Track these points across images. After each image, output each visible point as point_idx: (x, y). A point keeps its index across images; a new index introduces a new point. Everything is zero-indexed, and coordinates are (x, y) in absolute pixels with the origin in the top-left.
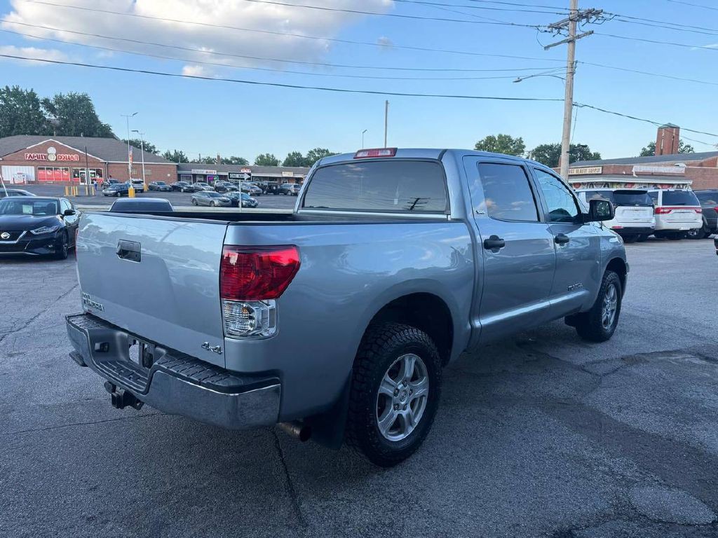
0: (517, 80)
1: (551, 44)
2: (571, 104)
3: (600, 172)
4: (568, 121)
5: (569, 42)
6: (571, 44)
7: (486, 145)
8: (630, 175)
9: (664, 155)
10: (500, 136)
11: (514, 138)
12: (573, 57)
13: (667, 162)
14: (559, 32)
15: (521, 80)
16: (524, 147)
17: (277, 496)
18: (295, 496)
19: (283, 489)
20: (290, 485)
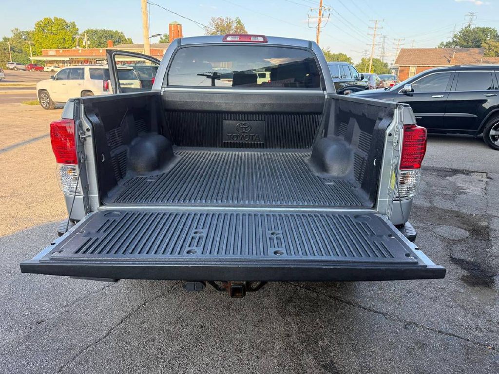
2: (146, 2)
4: (145, 14)
7: (45, 25)
8: (162, 56)
16: (78, 30)
17: (342, 308)
18: (349, 303)
19: (337, 303)
20: (335, 298)
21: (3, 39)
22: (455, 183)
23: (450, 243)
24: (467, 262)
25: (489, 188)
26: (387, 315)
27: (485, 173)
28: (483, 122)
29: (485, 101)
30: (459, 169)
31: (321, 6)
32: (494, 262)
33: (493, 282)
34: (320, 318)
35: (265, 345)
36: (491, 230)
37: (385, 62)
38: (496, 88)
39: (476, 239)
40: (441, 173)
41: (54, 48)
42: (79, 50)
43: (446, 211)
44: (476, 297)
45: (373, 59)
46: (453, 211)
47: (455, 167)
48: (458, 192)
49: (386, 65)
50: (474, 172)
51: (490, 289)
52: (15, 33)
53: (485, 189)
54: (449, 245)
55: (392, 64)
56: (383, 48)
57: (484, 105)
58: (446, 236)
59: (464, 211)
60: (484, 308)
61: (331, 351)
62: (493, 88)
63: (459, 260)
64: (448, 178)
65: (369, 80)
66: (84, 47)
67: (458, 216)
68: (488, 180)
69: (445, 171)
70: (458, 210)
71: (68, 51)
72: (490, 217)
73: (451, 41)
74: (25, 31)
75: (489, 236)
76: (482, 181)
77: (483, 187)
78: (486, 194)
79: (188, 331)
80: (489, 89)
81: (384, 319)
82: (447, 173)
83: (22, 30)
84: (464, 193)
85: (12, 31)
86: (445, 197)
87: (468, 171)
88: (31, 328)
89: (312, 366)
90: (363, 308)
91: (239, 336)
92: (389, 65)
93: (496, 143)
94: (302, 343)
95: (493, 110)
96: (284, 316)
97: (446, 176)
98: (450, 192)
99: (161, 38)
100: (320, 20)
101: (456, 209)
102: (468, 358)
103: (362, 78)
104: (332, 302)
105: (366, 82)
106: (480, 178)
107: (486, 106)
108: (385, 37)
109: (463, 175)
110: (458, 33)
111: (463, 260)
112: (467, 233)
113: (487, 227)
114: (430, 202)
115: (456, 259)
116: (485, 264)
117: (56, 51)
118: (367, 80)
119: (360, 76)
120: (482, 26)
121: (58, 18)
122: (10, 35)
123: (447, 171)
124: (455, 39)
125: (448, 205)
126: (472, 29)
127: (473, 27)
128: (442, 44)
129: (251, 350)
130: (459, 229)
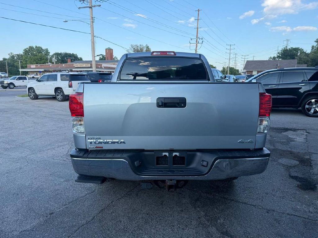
0: (65, 21)
1: (81, 7)
2: (93, 36)
3: (90, 66)
4: (93, 43)
5: (90, 8)
6: (91, 9)
7: (29, 50)
8: (101, 68)
9: (109, 60)
10: (36, 47)
11: (44, 48)
12: (92, 15)
13: (112, 63)
14: (83, 2)
15: (67, 21)
16: (49, 53)
17: (229, 203)
18: (233, 200)
19: (226, 200)
20: (224, 198)
21: (3, 59)
22: (287, 136)
23: (288, 168)
24: (300, 178)
25: (308, 138)
26: (256, 206)
27: (305, 130)
28: (301, 100)
29: (300, 88)
30: (289, 128)
31: (197, 37)
32: (315, 177)
33: (315, 187)
34: (217, 208)
35: (187, 223)
36: (312, 160)
37: (237, 69)
38: (307, 81)
39: (303, 165)
40: (278, 131)
41: (35, 64)
42: (50, 65)
43: (284, 151)
44: (307, 196)
45: (230, 67)
46: (288, 151)
47: (286, 127)
48: (290, 140)
49: (238, 71)
50: (298, 130)
51: (314, 192)
52: (10, 56)
53: (306, 139)
54: (288, 169)
55: (241, 70)
56: (235, 61)
57: (300, 90)
58: (285, 164)
59: (294, 151)
60: (312, 201)
61: (225, 225)
62: (304, 81)
63: (295, 176)
64: (283, 133)
65: (229, 78)
66: (53, 63)
67: (291, 154)
68: (307, 134)
69: (281, 129)
70: (291, 150)
71: (43, 65)
72: (310, 154)
73: (277, 56)
74: (17, 54)
75: (311, 164)
76: (304, 134)
77: (305, 137)
78: (307, 141)
79: (140, 216)
80: (303, 81)
81: (254, 208)
82: (282, 131)
83: (14, 54)
84: (294, 141)
85: (9, 54)
86: (282, 143)
87: (295, 129)
88: (47, 217)
89: (216, 233)
90: (241, 202)
91: (170, 218)
92: (240, 70)
93: (309, 113)
94: (208, 221)
95: (306, 93)
96: (195, 208)
97: (282, 132)
98: (285, 140)
99: (100, 57)
100: (197, 45)
101: (290, 150)
102: (306, 227)
103: (225, 77)
104: (223, 200)
105: (228, 80)
106: (302, 132)
107: (302, 91)
108: (236, 54)
109: (291, 131)
110: (280, 51)
111: (297, 177)
112: (298, 163)
113: (310, 159)
114: (274, 146)
115: (293, 176)
116: (310, 178)
117: (36, 65)
118: (228, 79)
119: (224, 76)
120: (294, 47)
121: (38, 46)
122: (7, 57)
123: (282, 130)
124: (278, 55)
125: (284, 148)
126: (288, 49)
127: (288, 48)
128: (271, 58)
129: (179, 225)
130: (293, 160)
